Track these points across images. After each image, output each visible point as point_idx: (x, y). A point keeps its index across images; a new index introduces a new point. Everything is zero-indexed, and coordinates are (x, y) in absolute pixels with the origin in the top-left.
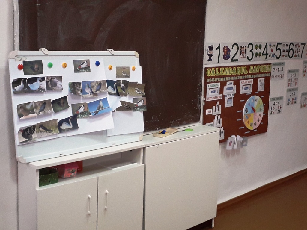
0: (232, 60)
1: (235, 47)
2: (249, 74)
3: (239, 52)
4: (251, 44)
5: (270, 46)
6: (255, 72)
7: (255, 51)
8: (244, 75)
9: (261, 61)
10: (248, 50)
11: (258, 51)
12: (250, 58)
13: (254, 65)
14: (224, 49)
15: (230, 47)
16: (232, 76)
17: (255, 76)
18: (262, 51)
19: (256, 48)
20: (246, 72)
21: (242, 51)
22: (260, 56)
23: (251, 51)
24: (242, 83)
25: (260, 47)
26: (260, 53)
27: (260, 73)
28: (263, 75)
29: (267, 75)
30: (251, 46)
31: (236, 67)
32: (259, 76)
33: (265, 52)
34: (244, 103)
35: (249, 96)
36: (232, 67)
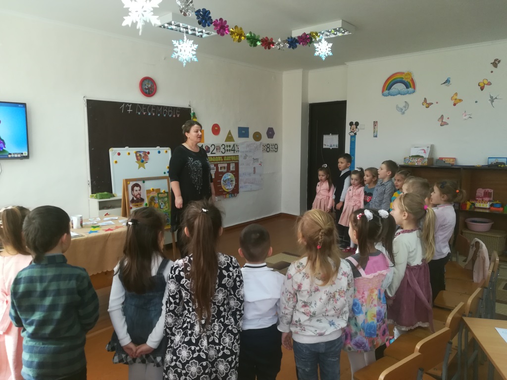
0: (212, 153)
1: (213, 146)
2: (224, 161)
3: (216, 149)
4: (223, 145)
5: (237, 146)
6: (228, 160)
7: (226, 148)
8: (220, 161)
9: (231, 154)
10: (222, 148)
11: (229, 148)
12: (223, 152)
13: (227, 156)
14: (206, 147)
15: (210, 146)
16: (212, 161)
17: (228, 162)
18: (231, 148)
19: (227, 147)
20: (222, 160)
21: (218, 148)
22: (230, 151)
23: (224, 148)
24: (219, 166)
25: (230, 146)
26: (230, 150)
27: (231, 160)
28: (234, 162)
29: (236, 161)
30: (223, 146)
31: (215, 157)
32: (231, 162)
33: (233, 149)
34: (222, 177)
35: (225, 173)
36: (212, 157)
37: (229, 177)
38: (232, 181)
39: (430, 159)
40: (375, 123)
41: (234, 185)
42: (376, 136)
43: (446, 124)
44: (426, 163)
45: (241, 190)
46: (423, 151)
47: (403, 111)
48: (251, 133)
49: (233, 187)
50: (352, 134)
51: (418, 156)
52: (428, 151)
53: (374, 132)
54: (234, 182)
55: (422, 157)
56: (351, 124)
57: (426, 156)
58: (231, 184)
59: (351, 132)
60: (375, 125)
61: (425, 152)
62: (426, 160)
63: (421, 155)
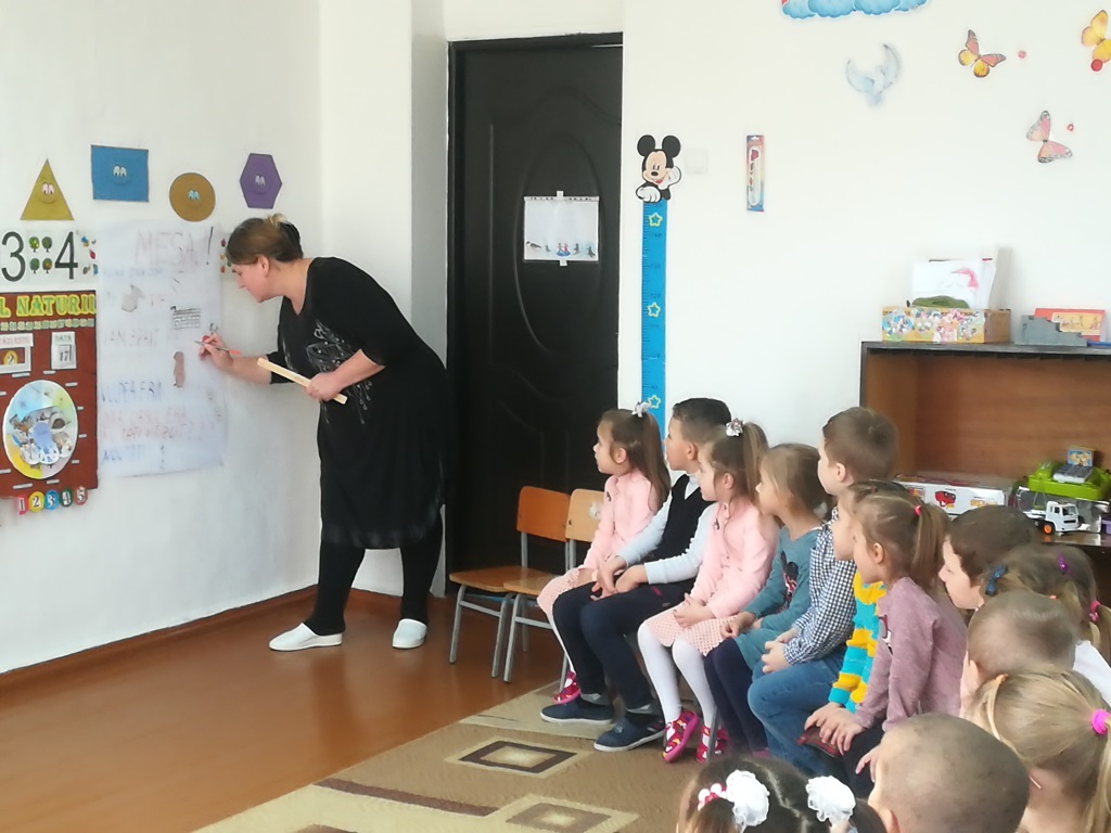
2: (15, 318)
4: (12, 234)
5: (84, 240)
6: (37, 313)
7: (28, 254)
9: (57, 280)
10: (5, 252)
11: (41, 254)
12: (14, 271)
13: (31, 295)
17: (38, 326)
18: (53, 255)
19: (34, 247)
20: (7, 313)
22: (47, 265)
23: (16, 254)
25: (48, 243)
26: (48, 261)
27: (56, 317)
28: (68, 323)
29: (83, 323)
30: (13, 243)
32: (53, 324)
33: (66, 259)
34: (6, 400)
35: (22, 381)
37: (46, 403)
38: (59, 423)
39: (998, 319)
40: (754, 147)
41: (71, 442)
42: (759, 208)
43: (1063, 152)
44: (980, 332)
45: (105, 470)
46: (968, 278)
47: (878, 86)
48: (160, 179)
49: (67, 454)
50: (652, 194)
51: (942, 302)
52: (987, 276)
53: (750, 188)
54: (72, 432)
55: (963, 304)
56: (646, 145)
57: (979, 300)
58: (54, 438)
59: (648, 184)
60: (755, 154)
61: (973, 283)
62: (979, 322)
63: (957, 295)
